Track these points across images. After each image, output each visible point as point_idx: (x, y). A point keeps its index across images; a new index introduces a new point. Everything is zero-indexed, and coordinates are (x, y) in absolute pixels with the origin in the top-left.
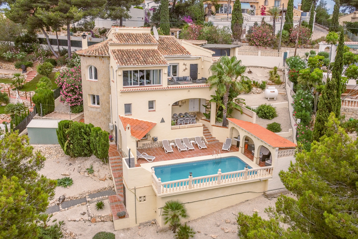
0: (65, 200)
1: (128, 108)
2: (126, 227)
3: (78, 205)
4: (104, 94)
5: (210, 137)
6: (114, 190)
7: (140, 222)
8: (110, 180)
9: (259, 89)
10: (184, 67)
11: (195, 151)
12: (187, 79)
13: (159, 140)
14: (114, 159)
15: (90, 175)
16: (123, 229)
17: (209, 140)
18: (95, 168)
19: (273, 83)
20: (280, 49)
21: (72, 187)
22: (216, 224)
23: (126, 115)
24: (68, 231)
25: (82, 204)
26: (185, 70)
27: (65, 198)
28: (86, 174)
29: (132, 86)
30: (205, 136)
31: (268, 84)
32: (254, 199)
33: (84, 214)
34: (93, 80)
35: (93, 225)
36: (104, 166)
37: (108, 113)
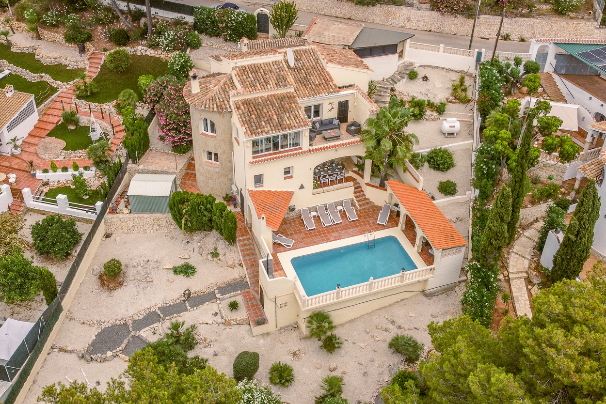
0: (192, 296)
1: (258, 179)
2: (265, 332)
3: (207, 303)
4: (224, 152)
5: (362, 198)
6: (247, 282)
7: (281, 326)
8: (240, 268)
9: (435, 114)
10: (330, 107)
11: (343, 224)
12: (333, 123)
13: (297, 208)
14: (244, 240)
15: (215, 259)
16: (262, 335)
17: (361, 203)
18: (220, 251)
19: (457, 101)
20: (478, 18)
21: (196, 275)
22: (365, 331)
23: (256, 187)
24: (201, 337)
25: (212, 301)
26: (331, 110)
27: (191, 293)
28: (209, 257)
29: (264, 153)
30: (356, 197)
31: (450, 102)
32: (411, 297)
33: (216, 314)
34: (209, 133)
35: (228, 329)
36: (231, 247)
37: (229, 172)
